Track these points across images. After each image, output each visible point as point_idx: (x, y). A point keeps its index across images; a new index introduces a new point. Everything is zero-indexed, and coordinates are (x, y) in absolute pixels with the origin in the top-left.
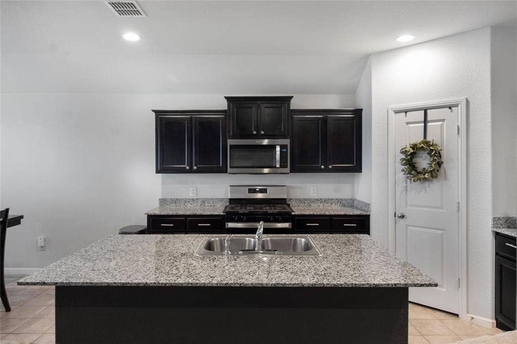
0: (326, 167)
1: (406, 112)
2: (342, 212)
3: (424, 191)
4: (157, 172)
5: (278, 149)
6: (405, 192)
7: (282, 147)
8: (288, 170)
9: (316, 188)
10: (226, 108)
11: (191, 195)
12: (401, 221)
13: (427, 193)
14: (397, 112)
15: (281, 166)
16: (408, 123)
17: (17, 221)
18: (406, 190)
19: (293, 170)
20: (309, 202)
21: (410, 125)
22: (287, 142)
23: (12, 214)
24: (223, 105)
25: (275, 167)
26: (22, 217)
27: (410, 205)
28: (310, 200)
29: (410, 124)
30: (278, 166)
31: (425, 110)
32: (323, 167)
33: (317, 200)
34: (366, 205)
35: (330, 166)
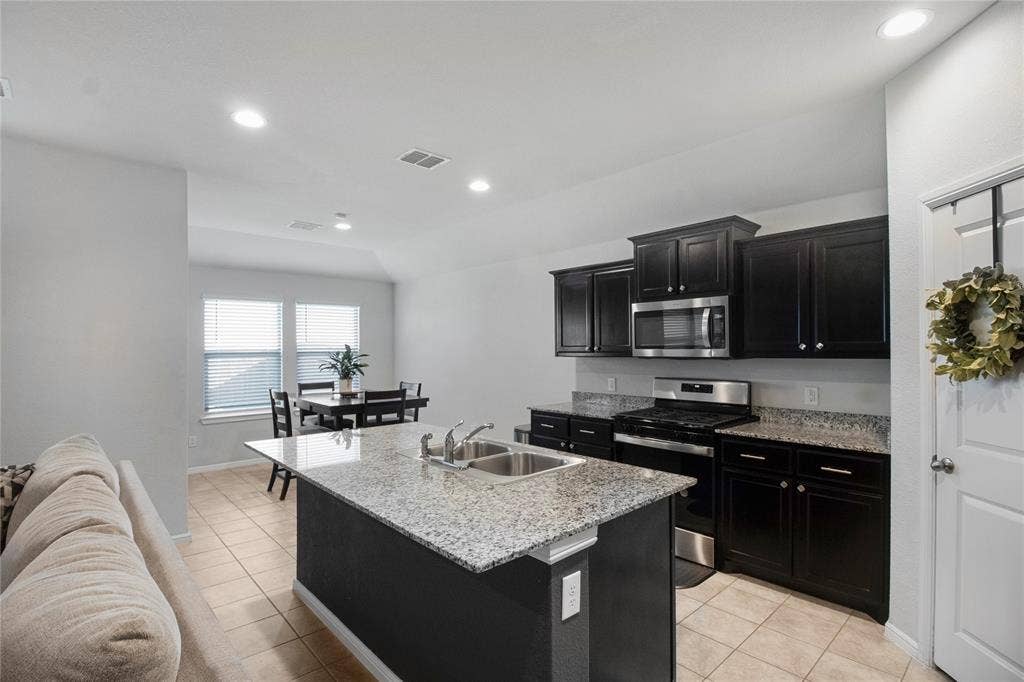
1: (953, 204)
3: (996, 406)
4: (558, 354)
5: (706, 314)
6: (955, 407)
7: (713, 310)
8: (727, 352)
9: (816, 390)
12: (948, 479)
13: (1004, 412)
14: (935, 207)
15: (713, 346)
16: (960, 230)
17: (423, 403)
18: (959, 404)
20: (799, 415)
21: (964, 235)
22: (722, 301)
25: (702, 347)
27: (969, 442)
28: (802, 412)
29: (965, 231)
30: (707, 344)
31: (996, 191)
32: (803, 347)
33: (817, 414)
34: (881, 425)
35: (820, 345)
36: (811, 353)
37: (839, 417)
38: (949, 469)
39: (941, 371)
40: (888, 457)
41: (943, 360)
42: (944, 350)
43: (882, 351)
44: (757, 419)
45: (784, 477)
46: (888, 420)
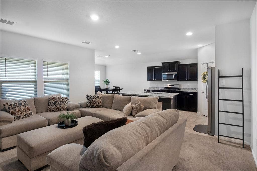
0: (188, 79)
1: (204, 64)
2: (189, 91)
4: (148, 81)
5: (174, 75)
7: (175, 74)
8: (177, 80)
10: (162, 65)
11: (156, 86)
12: (203, 94)
14: (202, 64)
15: (175, 79)
17: (122, 89)
19: (178, 80)
22: (176, 73)
23: (121, 88)
24: (161, 65)
25: (173, 79)
26: (123, 89)
28: (186, 88)
29: (205, 67)
30: (174, 79)
31: (207, 64)
32: (187, 79)
33: (188, 88)
34: (196, 89)
35: (189, 79)
36: (188, 80)
37: (191, 89)
38: (203, 93)
39: (202, 82)
40: (197, 93)
41: (203, 81)
42: (203, 80)
43: (196, 80)
44: (180, 90)
45: (185, 96)
46: (197, 89)
